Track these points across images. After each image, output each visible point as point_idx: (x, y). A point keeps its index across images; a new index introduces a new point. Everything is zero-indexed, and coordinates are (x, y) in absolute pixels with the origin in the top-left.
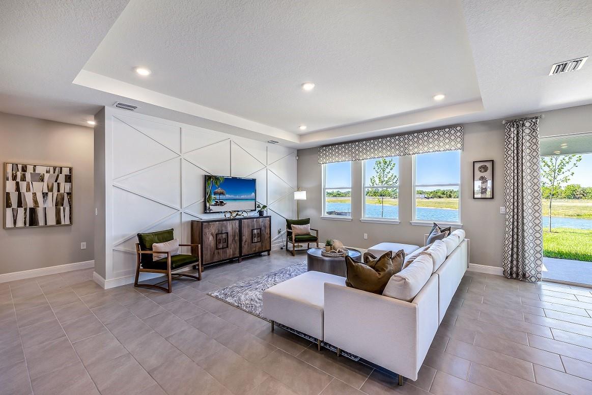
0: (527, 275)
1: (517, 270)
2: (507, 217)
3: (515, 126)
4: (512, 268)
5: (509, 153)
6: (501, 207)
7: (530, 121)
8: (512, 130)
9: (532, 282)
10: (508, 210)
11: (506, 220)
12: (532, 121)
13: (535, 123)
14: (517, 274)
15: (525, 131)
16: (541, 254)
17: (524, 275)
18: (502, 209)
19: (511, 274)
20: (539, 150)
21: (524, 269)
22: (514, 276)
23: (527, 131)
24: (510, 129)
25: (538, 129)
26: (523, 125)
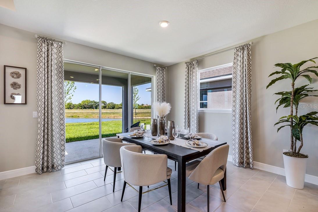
0: (55, 166)
1: (48, 164)
2: (39, 120)
3: (46, 43)
4: (43, 163)
5: (41, 64)
6: (34, 112)
7: (57, 43)
8: (43, 45)
9: (59, 170)
10: (39, 114)
11: (38, 123)
12: (58, 43)
13: (61, 47)
14: (48, 167)
15: (53, 49)
16: (64, 141)
17: (53, 166)
18: (35, 114)
19: (43, 169)
20: (63, 67)
21: (52, 161)
22: (45, 170)
23: (55, 50)
24: (42, 44)
25: (63, 51)
26: (52, 44)
